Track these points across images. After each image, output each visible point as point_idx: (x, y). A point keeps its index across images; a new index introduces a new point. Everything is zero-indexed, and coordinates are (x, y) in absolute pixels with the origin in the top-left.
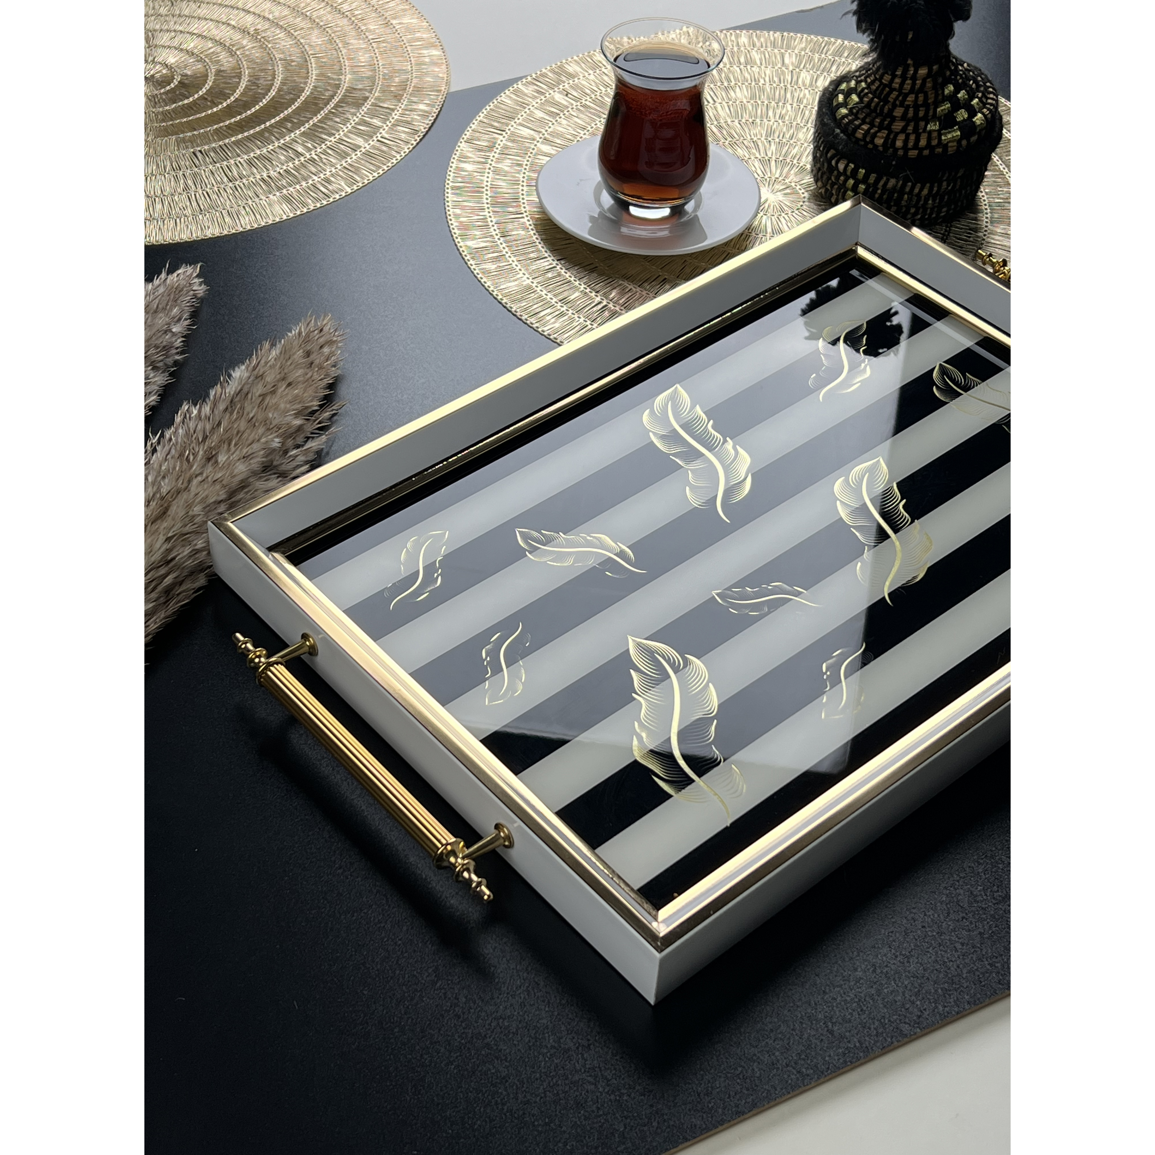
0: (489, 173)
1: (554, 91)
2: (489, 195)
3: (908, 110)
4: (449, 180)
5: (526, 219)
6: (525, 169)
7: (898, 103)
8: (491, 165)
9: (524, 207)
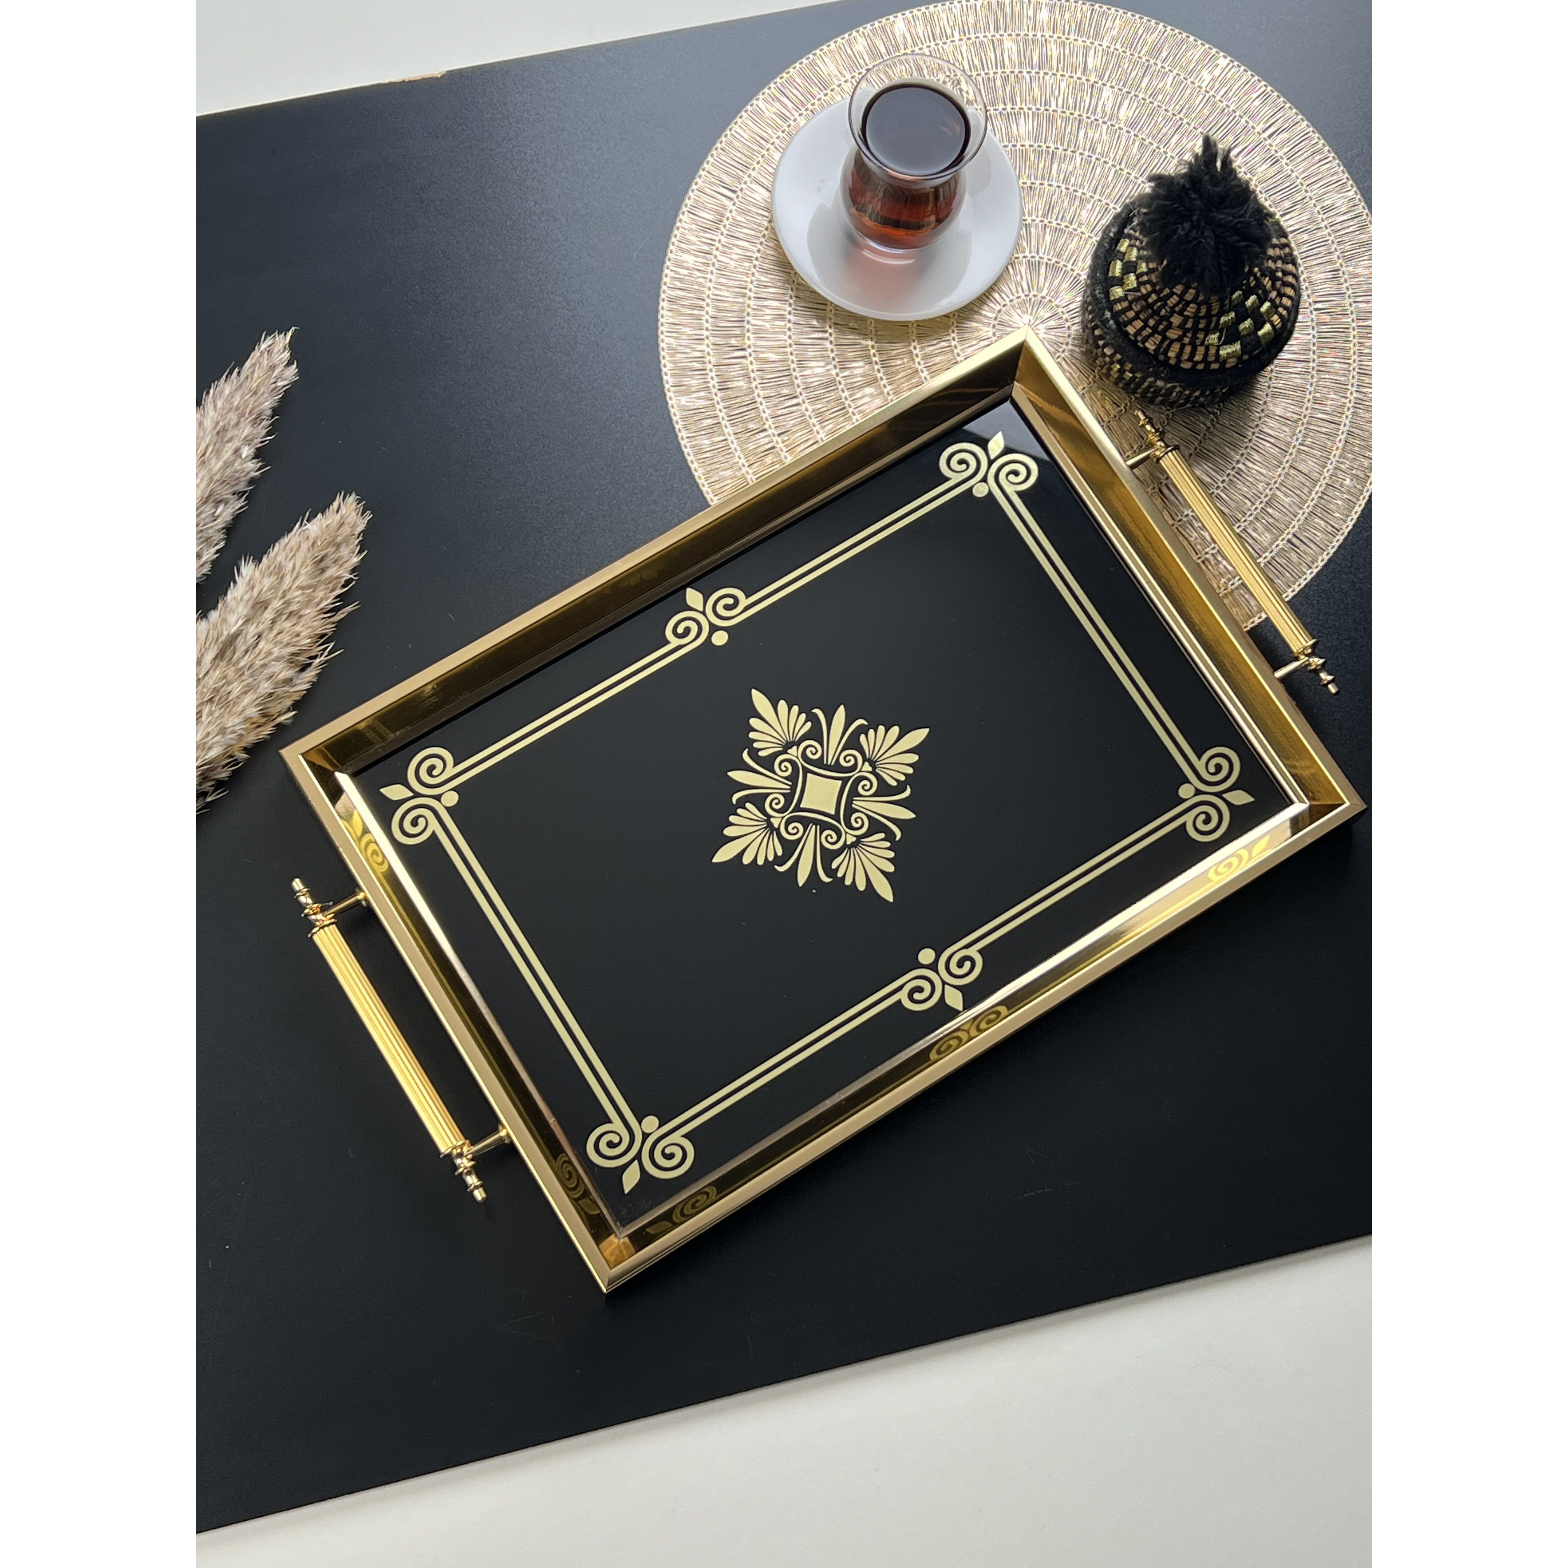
0: (712, 273)
1: (800, 115)
2: (710, 314)
3: (1187, 320)
4: (665, 284)
5: (750, 359)
6: (755, 266)
7: (1177, 309)
8: (715, 257)
9: (749, 339)
